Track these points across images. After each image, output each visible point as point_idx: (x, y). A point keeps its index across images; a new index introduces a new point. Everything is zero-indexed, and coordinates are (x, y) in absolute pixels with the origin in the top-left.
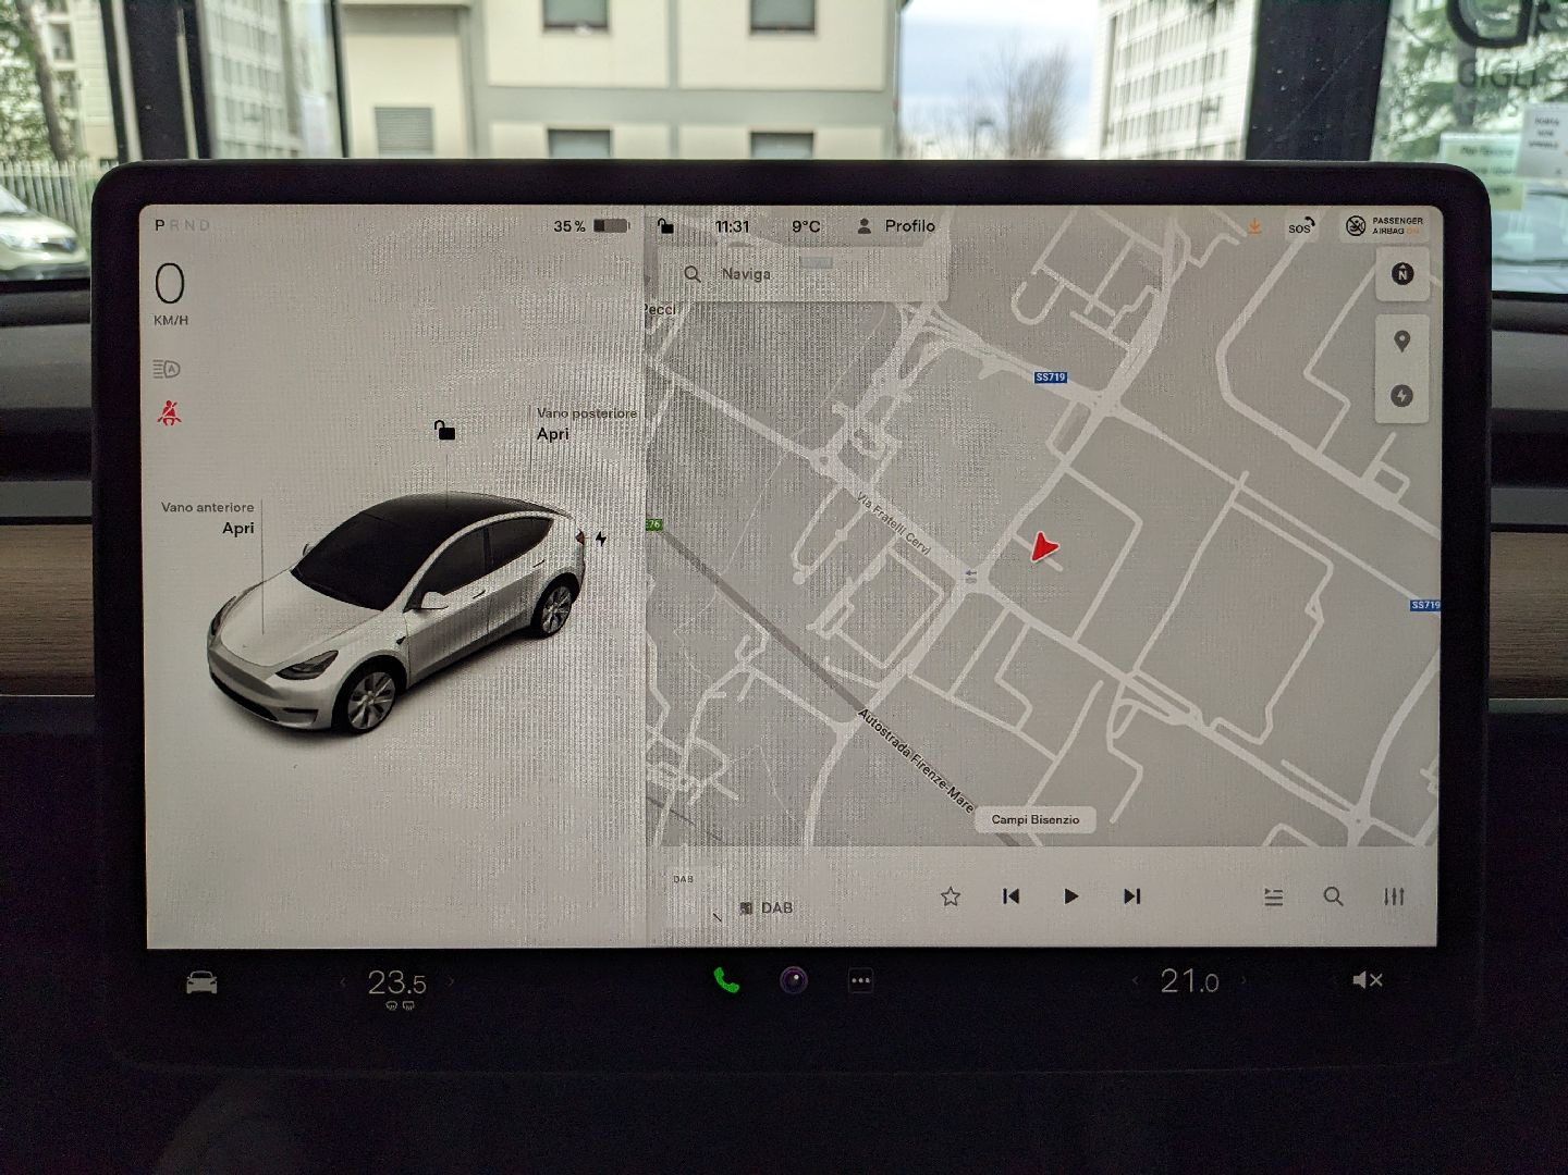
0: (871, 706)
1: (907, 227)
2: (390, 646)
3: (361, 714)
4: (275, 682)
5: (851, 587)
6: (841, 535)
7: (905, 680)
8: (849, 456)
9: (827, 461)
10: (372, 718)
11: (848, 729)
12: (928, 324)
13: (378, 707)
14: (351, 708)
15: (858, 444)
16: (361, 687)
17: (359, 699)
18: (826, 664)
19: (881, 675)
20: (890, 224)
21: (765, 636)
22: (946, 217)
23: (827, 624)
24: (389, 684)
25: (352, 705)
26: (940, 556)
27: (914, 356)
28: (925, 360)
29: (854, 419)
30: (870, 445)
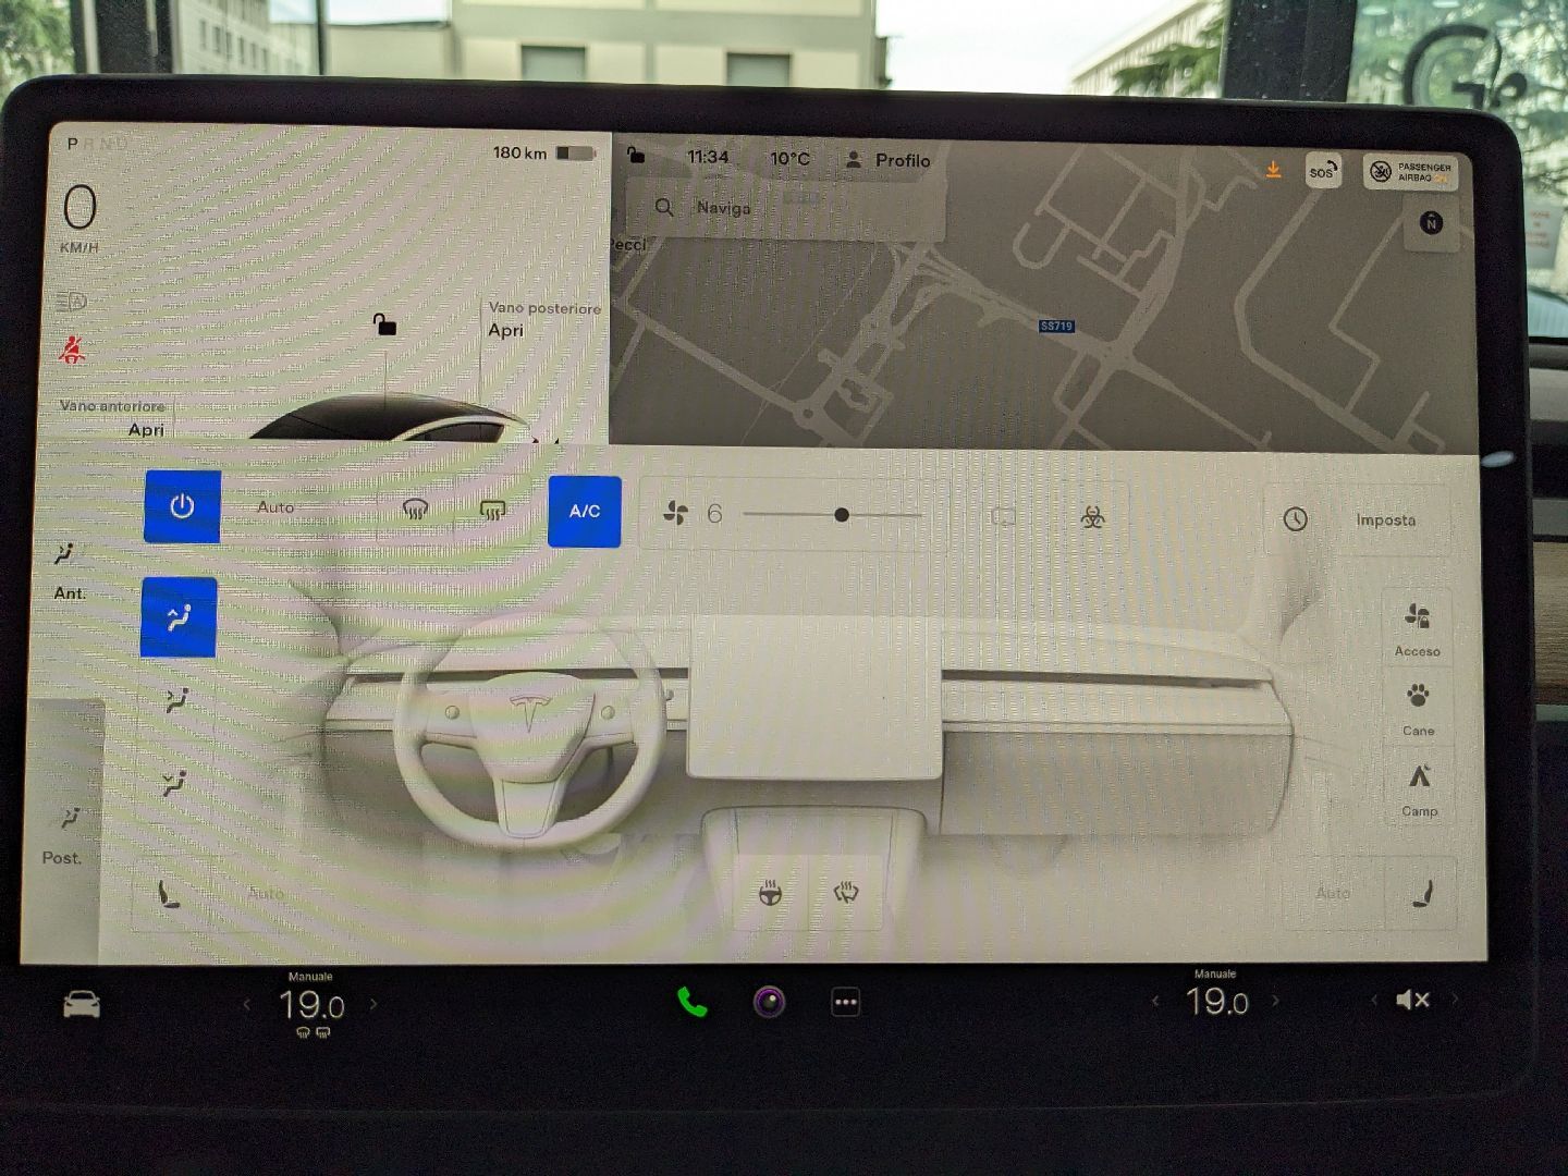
1: (900, 162)
8: (836, 410)
9: (811, 413)
12: (923, 267)
15: (846, 395)
22: (941, 150)
27: (905, 302)
28: (920, 303)
29: (841, 368)
30: (857, 396)
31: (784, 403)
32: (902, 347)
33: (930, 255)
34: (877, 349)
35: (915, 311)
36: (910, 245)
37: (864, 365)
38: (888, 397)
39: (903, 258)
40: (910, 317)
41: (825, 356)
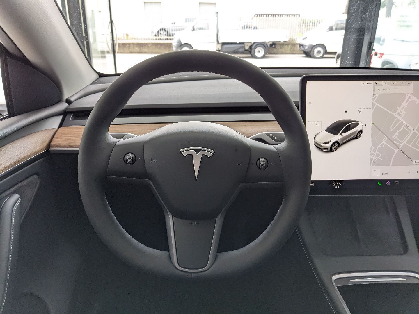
0: (400, 147)
1: (408, 83)
2: (337, 140)
3: (334, 149)
4: (322, 145)
5: (398, 131)
6: (397, 125)
7: (405, 144)
8: (399, 114)
9: (396, 115)
10: (335, 149)
11: (397, 151)
12: (410, 96)
13: (336, 148)
14: (332, 149)
15: (400, 112)
16: (334, 145)
17: (333, 147)
18: (394, 142)
19: (401, 143)
20: (405, 83)
21: (387, 138)
22: (413, 82)
23: (395, 136)
24: (337, 145)
25: (332, 148)
26: (410, 127)
27: (408, 101)
28: (409, 101)
29: (399, 109)
30: (401, 112)
31: (392, 113)
32: (407, 106)
33: (411, 95)
34: (404, 107)
35: (408, 102)
36: (408, 94)
37: (402, 109)
38: (405, 112)
39: (407, 95)
40: (408, 103)
41: (398, 108)
